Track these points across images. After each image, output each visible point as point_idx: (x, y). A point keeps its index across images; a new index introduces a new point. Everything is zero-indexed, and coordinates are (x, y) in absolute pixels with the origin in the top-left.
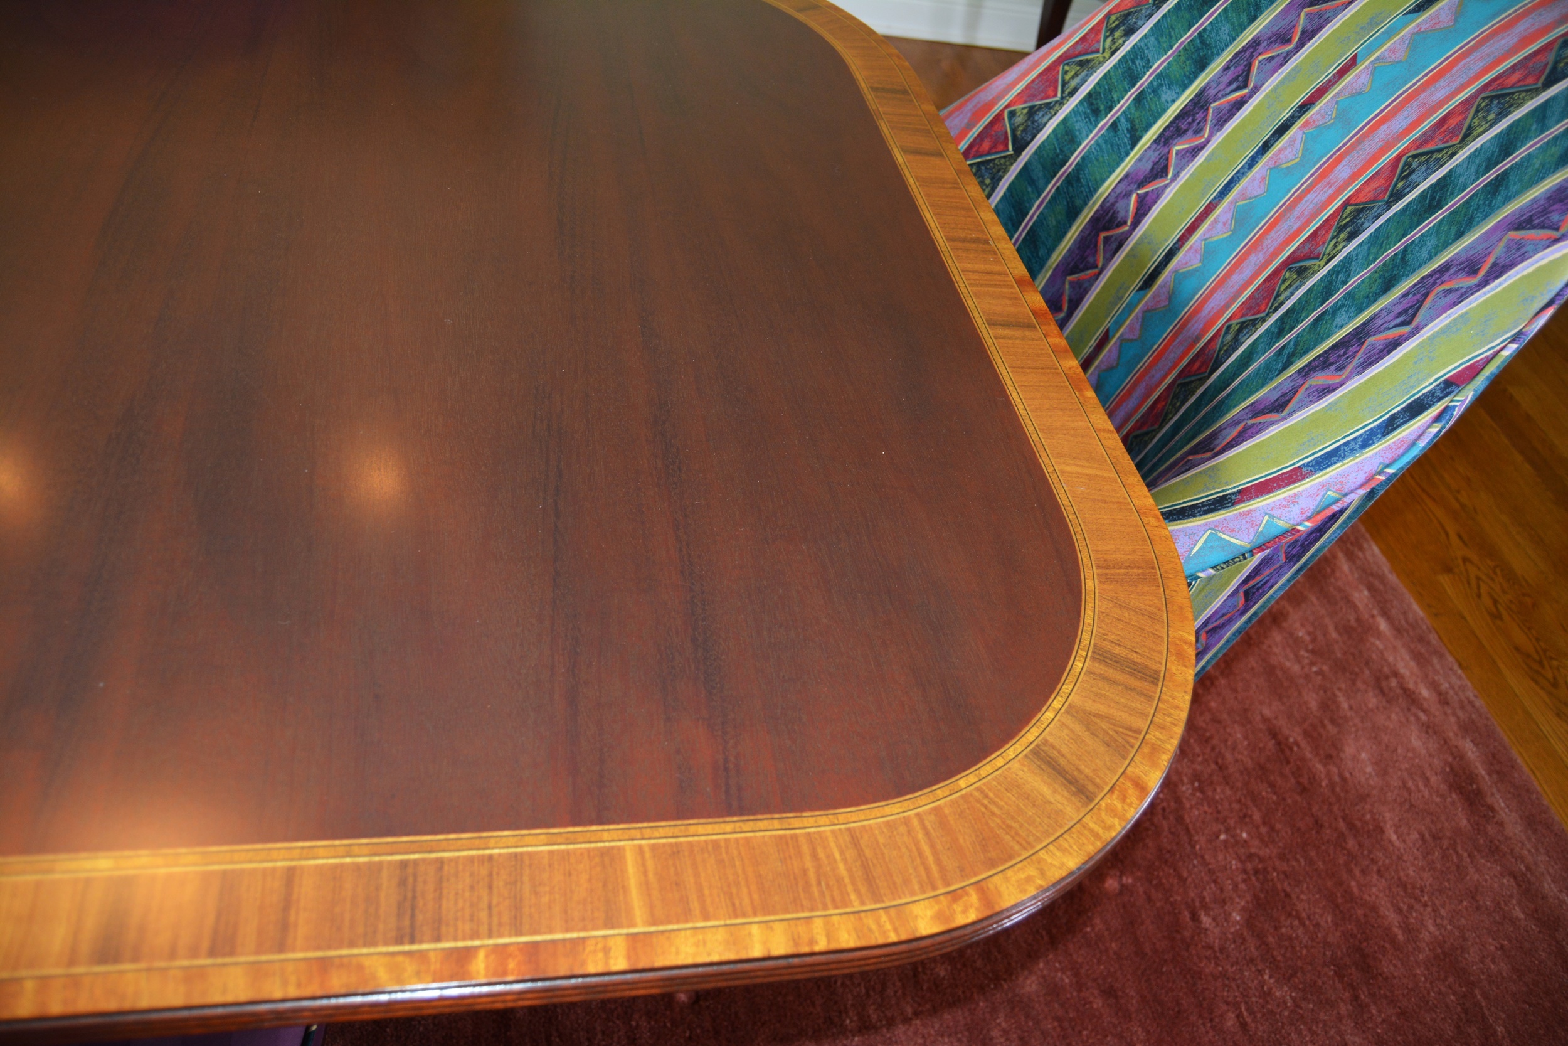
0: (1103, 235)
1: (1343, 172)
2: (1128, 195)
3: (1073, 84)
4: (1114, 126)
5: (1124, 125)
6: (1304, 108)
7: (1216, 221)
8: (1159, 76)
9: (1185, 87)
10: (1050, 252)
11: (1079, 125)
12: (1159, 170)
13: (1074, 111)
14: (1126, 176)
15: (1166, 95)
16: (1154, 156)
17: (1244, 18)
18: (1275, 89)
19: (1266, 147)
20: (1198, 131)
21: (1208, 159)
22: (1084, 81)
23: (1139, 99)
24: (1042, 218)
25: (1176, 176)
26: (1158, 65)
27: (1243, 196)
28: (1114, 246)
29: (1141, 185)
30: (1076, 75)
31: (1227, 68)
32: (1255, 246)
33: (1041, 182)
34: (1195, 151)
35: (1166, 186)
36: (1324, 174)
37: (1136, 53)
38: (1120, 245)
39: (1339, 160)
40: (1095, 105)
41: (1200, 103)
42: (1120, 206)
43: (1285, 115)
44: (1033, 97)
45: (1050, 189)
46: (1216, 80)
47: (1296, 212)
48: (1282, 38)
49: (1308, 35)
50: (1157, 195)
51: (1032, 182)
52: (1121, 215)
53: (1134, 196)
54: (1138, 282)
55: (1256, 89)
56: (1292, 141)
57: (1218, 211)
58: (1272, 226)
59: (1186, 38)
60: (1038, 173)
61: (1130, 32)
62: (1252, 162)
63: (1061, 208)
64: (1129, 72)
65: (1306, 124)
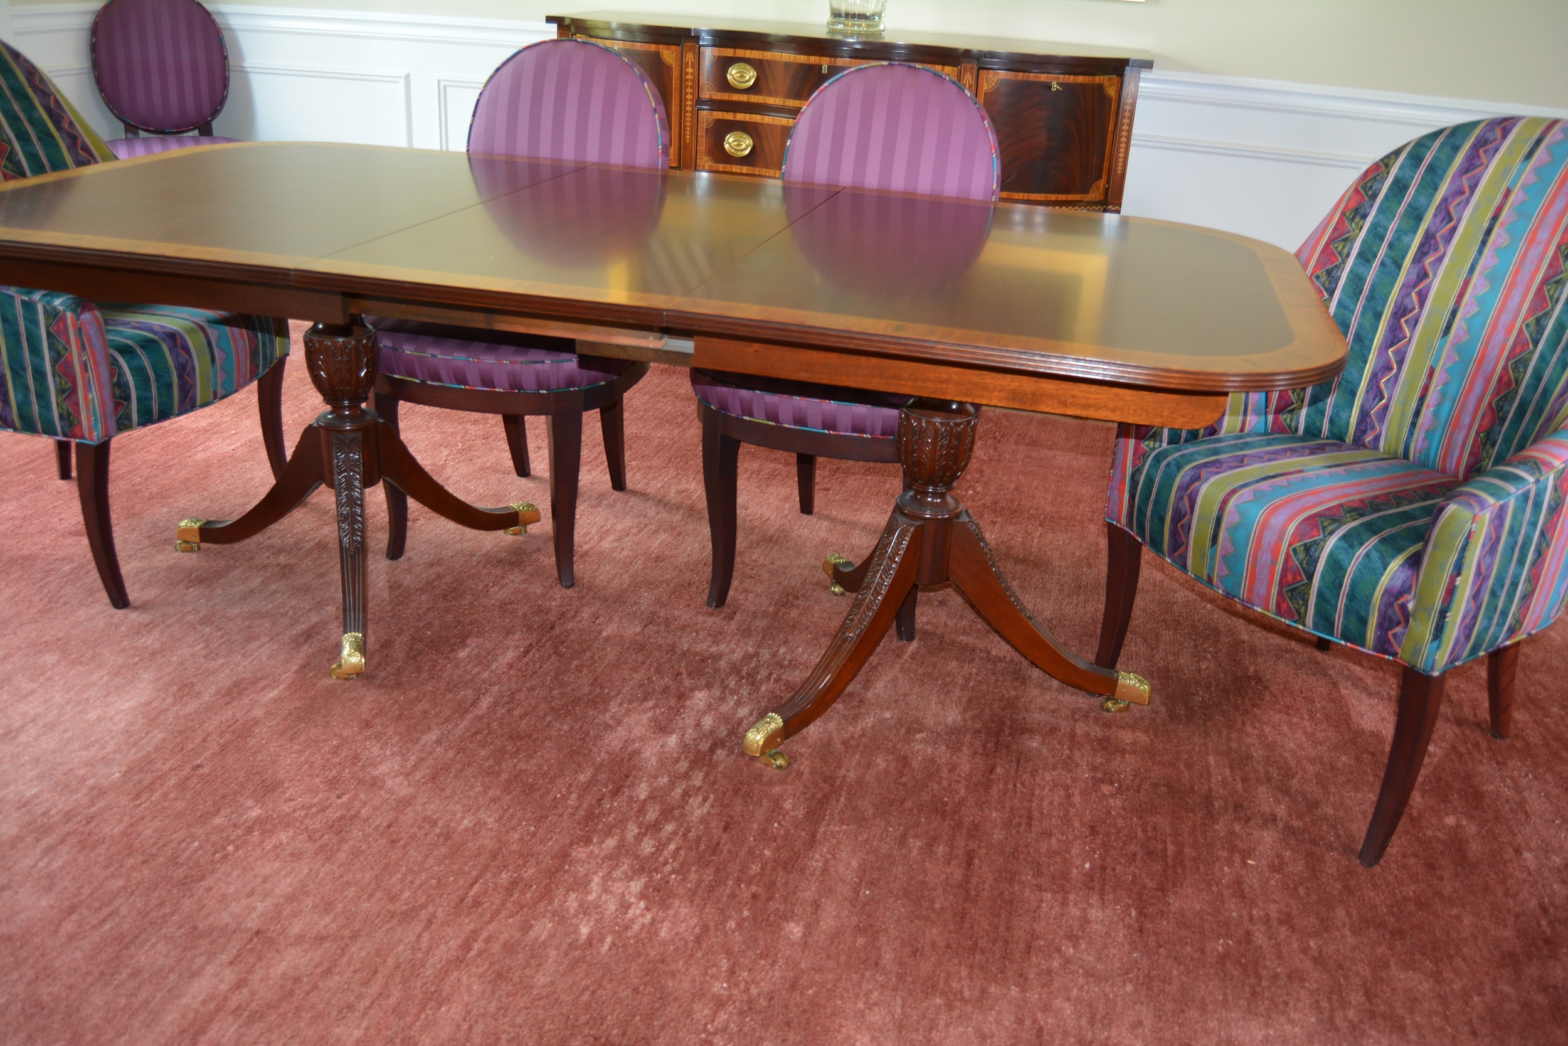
0: (1403, 320)
1: (1543, 235)
2: (1409, 294)
3: (1345, 251)
4: (1383, 264)
5: (1388, 262)
6: (1495, 218)
7: (1475, 286)
8: (1396, 232)
9: (1415, 232)
10: (1372, 342)
11: (1361, 270)
12: (1423, 275)
13: (1355, 264)
14: (1403, 285)
15: (1406, 239)
16: (1416, 270)
17: (1430, 190)
18: (1471, 216)
19: (1484, 243)
20: (1436, 249)
21: (1451, 260)
22: (1351, 248)
23: (1391, 246)
24: (1360, 326)
25: (1435, 275)
26: (1393, 226)
27: (1485, 268)
28: (1413, 322)
29: (1415, 286)
30: (1344, 247)
31: (1435, 216)
32: (1512, 285)
33: (1352, 307)
34: (1440, 260)
35: (1431, 282)
36: (1532, 241)
37: (1375, 226)
38: (1416, 322)
39: (1536, 232)
40: (1366, 257)
41: (1429, 237)
42: (1407, 301)
43: (1486, 225)
44: (1324, 265)
45: (1359, 308)
46: (1433, 222)
47: (1528, 260)
48: (1460, 192)
49: (1473, 188)
50: (1428, 288)
51: (1346, 308)
52: (1409, 306)
53: (1413, 294)
54: (1439, 333)
55: (1459, 220)
56: (1499, 235)
57: (1473, 281)
58: (1516, 273)
59: (1402, 208)
60: (1348, 302)
61: (1364, 217)
62: (1480, 252)
63: (1369, 315)
64: (1377, 233)
65: (1501, 225)
